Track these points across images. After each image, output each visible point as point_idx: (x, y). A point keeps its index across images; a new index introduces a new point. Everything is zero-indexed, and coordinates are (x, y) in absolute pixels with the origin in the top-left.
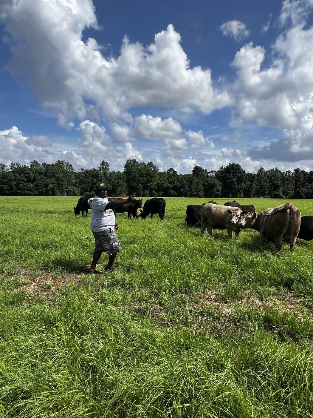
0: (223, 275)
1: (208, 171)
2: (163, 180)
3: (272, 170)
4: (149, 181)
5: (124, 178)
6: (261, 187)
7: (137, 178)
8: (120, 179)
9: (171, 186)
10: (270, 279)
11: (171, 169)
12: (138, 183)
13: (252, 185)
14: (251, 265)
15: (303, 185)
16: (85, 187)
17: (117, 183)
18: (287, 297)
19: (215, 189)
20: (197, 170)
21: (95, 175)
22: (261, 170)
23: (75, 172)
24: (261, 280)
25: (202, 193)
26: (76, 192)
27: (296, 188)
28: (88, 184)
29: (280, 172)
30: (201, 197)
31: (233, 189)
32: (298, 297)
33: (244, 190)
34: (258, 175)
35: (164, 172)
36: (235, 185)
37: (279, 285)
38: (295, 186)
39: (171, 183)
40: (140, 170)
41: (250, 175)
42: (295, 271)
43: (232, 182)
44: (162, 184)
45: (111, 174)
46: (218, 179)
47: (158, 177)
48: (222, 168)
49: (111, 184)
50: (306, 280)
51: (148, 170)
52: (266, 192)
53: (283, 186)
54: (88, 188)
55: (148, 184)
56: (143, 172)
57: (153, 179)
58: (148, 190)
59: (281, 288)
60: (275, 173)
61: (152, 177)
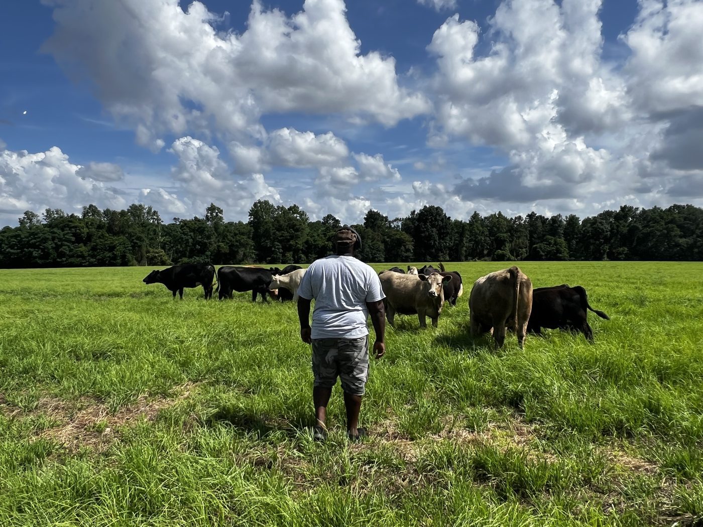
0: (410, 392)
1: (390, 219)
2: (315, 234)
3: (493, 216)
4: (292, 237)
5: (249, 232)
6: (477, 243)
7: (272, 232)
8: (243, 234)
9: (330, 244)
10: (486, 394)
11: (329, 217)
12: (274, 241)
13: (461, 240)
14: (456, 373)
15: (542, 239)
16: (181, 249)
17: (237, 241)
18: (516, 422)
19: (403, 248)
20: (372, 218)
21: (200, 228)
22: (475, 216)
23: (162, 223)
24: (471, 397)
25: (382, 256)
26: (166, 258)
27: (532, 243)
28: (185, 244)
29: (505, 219)
30: (379, 261)
31: (433, 247)
32: (531, 421)
33: (450, 249)
34: (471, 224)
35: (318, 222)
36: (435, 241)
37: (502, 403)
38: (530, 240)
39: (329, 240)
40: (276, 219)
41: (458, 224)
42: (526, 379)
43: (430, 237)
44: (315, 241)
45: (226, 227)
46: (407, 232)
47: (308, 230)
48: (413, 213)
49: (227, 243)
50: (542, 393)
51: (290, 219)
52: (485, 252)
53: (511, 242)
54: (186, 250)
55: (292, 242)
56: (282, 222)
57: (299, 233)
58: (291, 253)
59: (504, 408)
60: (497, 221)
61: (297, 230)
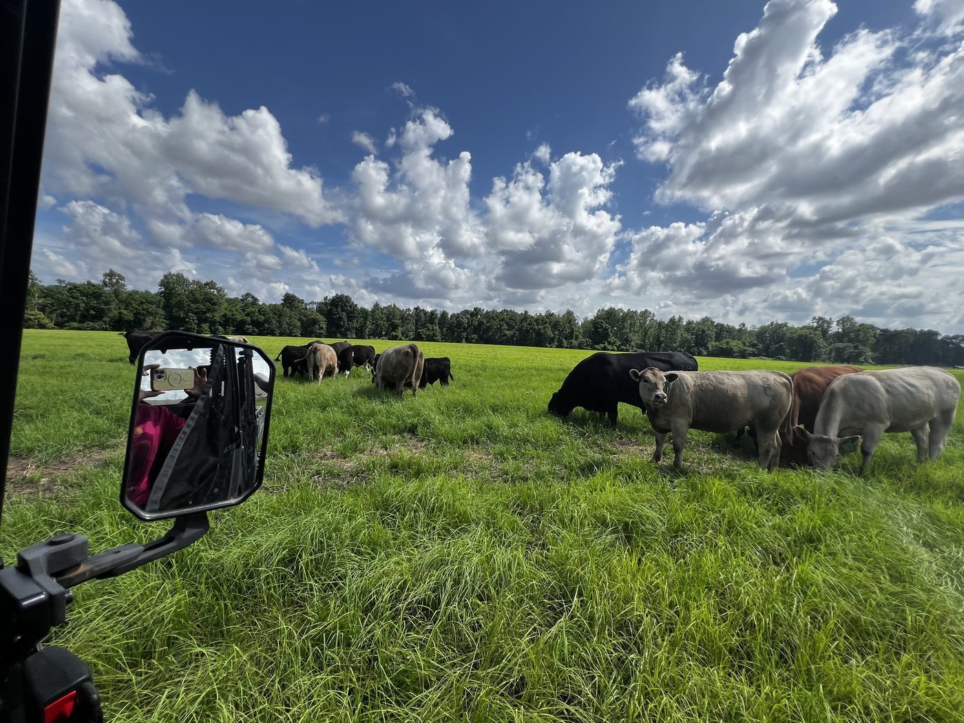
0: (340, 431)
2: (234, 309)
3: (390, 306)
4: (209, 310)
6: (378, 326)
7: (186, 304)
8: (151, 303)
9: (249, 319)
11: (248, 295)
12: (188, 312)
13: (365, 323)
14: (373, 414)
15: (424, 326)
16: (68, 313)
17: (144, 310)
18: (413, 441)
19: (317, 326)
20: (289, 300)
22: (376, 305)
23: (40, 284)
24: (384, 429)
25: (299, 332)
26: (46, 321)
27: (417, 328)
28: (75, 308)
29: (398, 309)
30: (296, 336)
31: (342, 327)
32: (422, 441)
33: (356, 329)
34: (373, 311)
35: (236, 299)
36: (344, 322)
37: (404, 431)
38: (416, 326)
39: (248, 315)
40: (191, 292)
41: (364, 311)
42: (418, 415)
43: (340, 318)
44: (233, 315)
45: (130, 295)
46: (321, 314)
47: (225, 305)
49: (131, 311)
50: (429, 423)
51: (206, 294)
52: (384, 333)
53: (402, 327)
54: (76, 314)
55: (208, 315)
56: (197, 296)
57: (216, 307)
58: (208, 324)
59: (405, 434)
61: (214, 304)
